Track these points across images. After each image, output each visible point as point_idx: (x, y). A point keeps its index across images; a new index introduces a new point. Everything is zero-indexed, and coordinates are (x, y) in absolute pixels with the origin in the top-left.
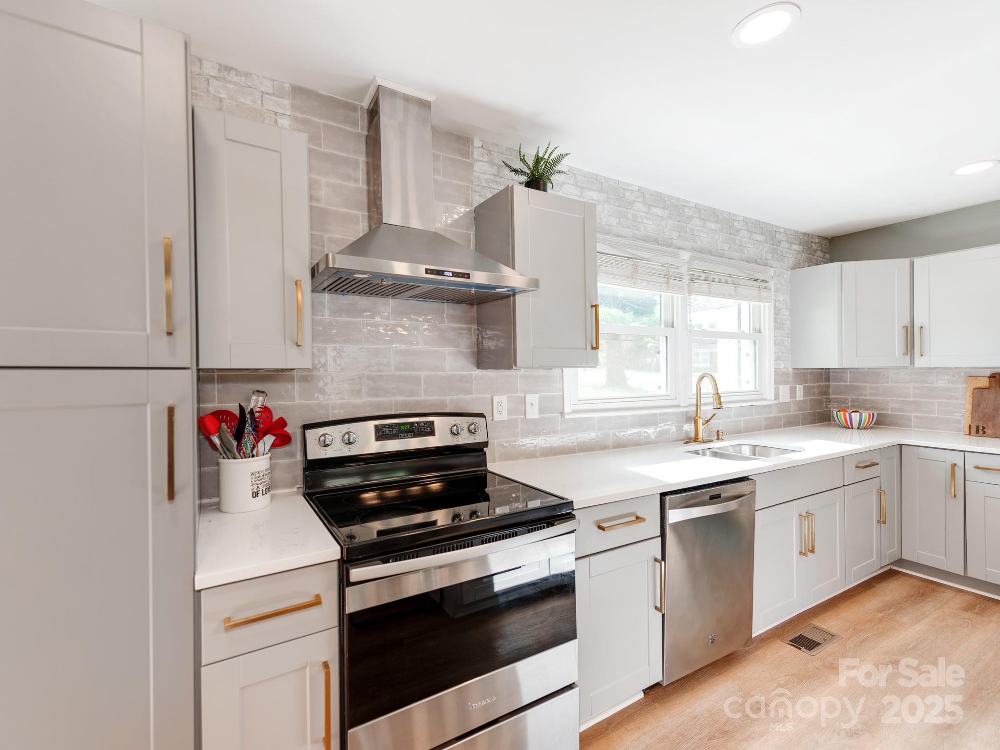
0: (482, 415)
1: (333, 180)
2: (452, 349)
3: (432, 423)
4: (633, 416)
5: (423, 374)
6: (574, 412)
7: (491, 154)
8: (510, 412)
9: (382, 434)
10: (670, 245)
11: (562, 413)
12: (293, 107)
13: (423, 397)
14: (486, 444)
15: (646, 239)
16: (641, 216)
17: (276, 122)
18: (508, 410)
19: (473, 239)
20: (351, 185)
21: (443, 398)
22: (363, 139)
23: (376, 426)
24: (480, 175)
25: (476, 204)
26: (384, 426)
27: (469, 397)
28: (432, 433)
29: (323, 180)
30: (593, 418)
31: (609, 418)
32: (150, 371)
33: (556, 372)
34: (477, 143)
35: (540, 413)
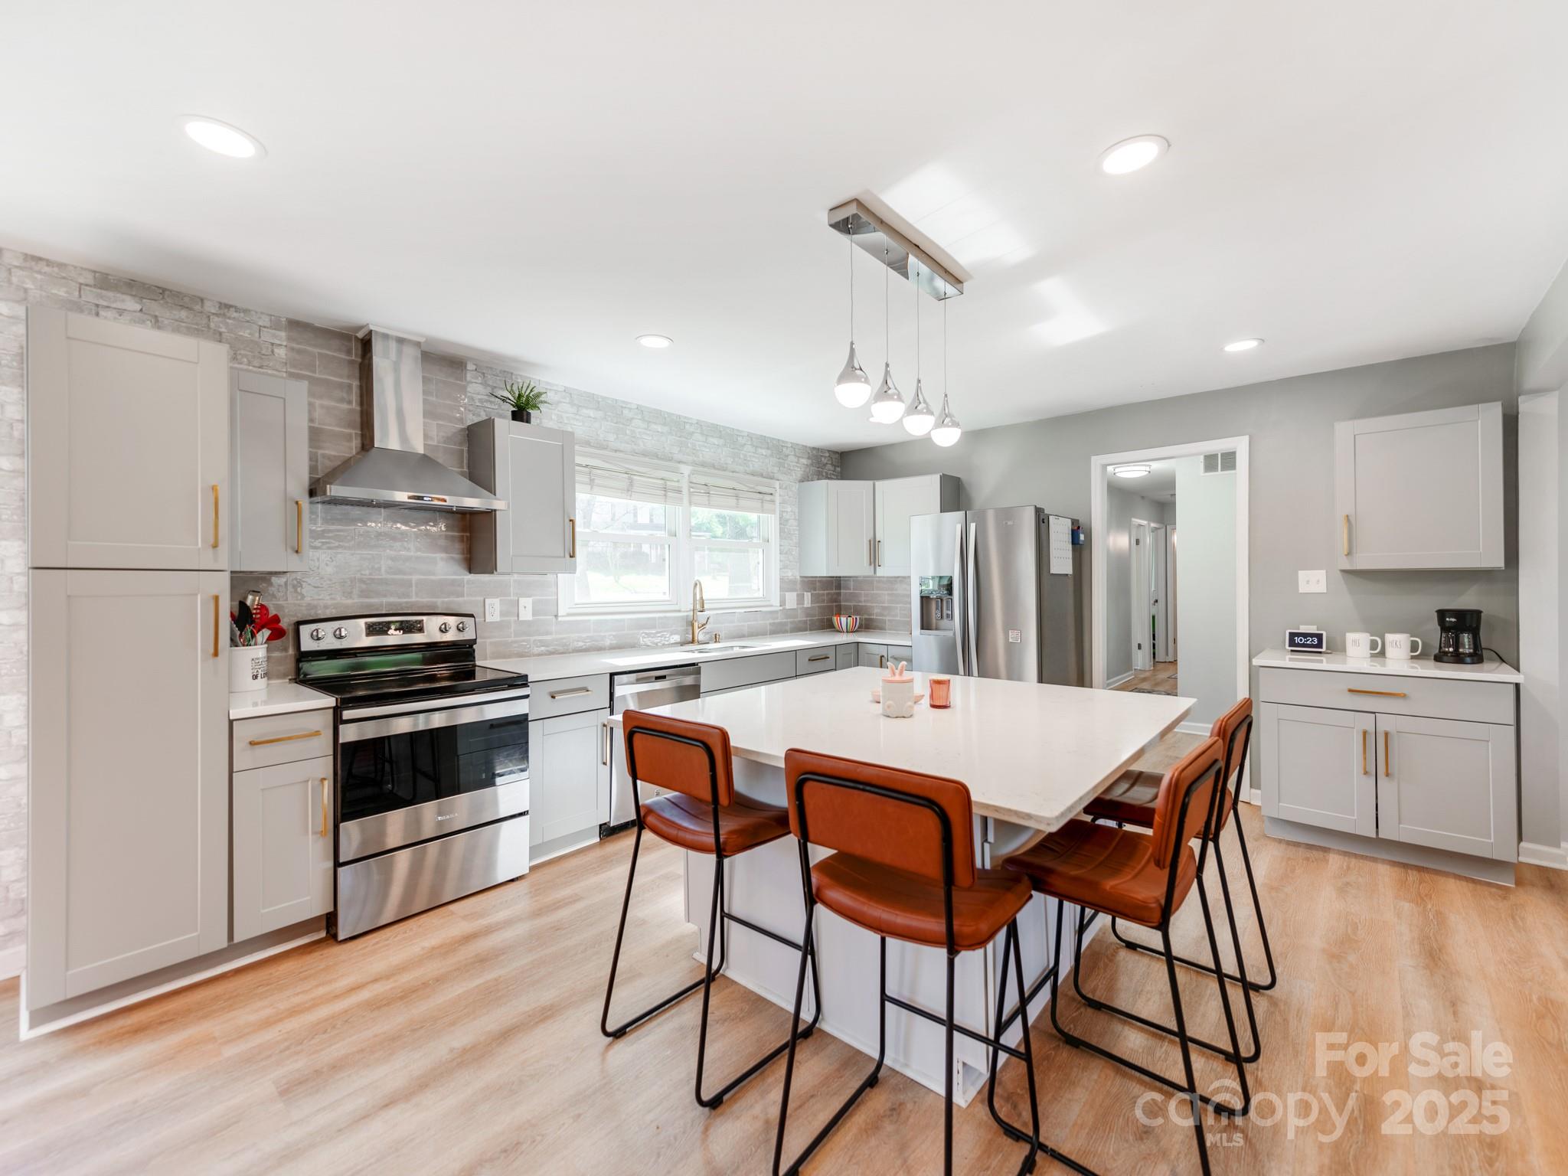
0: (472, 616)
1: (326, 402)
2: (444, 555)
3: (421, 622)
4: (631, 619)
5: (415, 578)
6: (569, 615)
7: (484, 376)
8: (502, 614)
9: (372, 630)
10: (670, 460)
11: (556, 616)
12: (289, 339)
13: (414, 599)
14: (474, 641)
15: (645, 454)
16: (640, 432)
17: (273, 351)
18: (501, 612)
19: (466, 455)
20: (345, 406)
21: (434, 600)
22: (357, 366)
23: (366, 623)
24: (474, 395)
25: (469, 423)
26: (374, 624)
27: (460, 599)
28: (421, 630)
29: (318, 402)
30: (589, 621)
31: (606, 621)
32: (201, 572)
33: (550, 577)
34: (470, 366)
35: (534, 615)
